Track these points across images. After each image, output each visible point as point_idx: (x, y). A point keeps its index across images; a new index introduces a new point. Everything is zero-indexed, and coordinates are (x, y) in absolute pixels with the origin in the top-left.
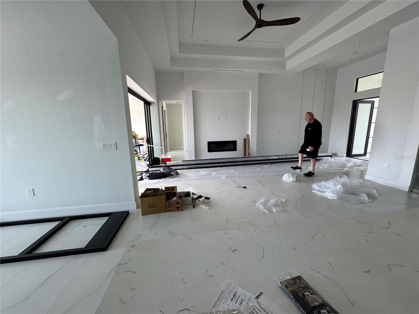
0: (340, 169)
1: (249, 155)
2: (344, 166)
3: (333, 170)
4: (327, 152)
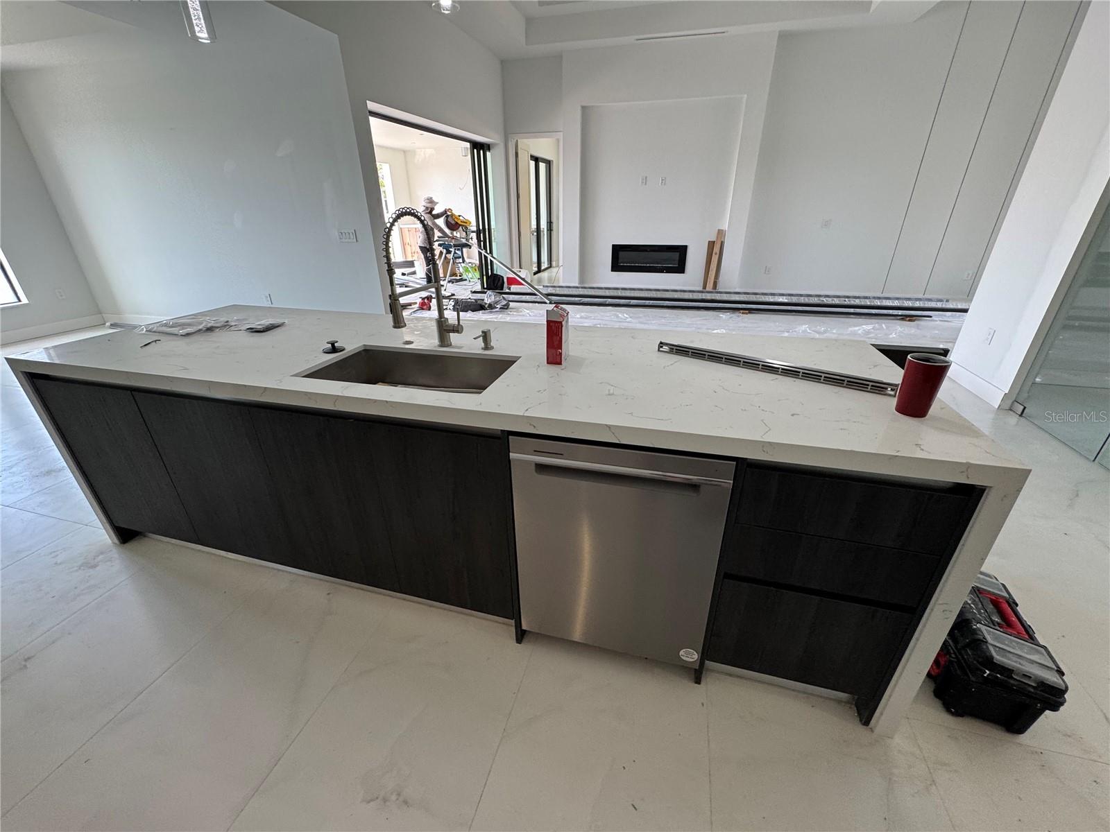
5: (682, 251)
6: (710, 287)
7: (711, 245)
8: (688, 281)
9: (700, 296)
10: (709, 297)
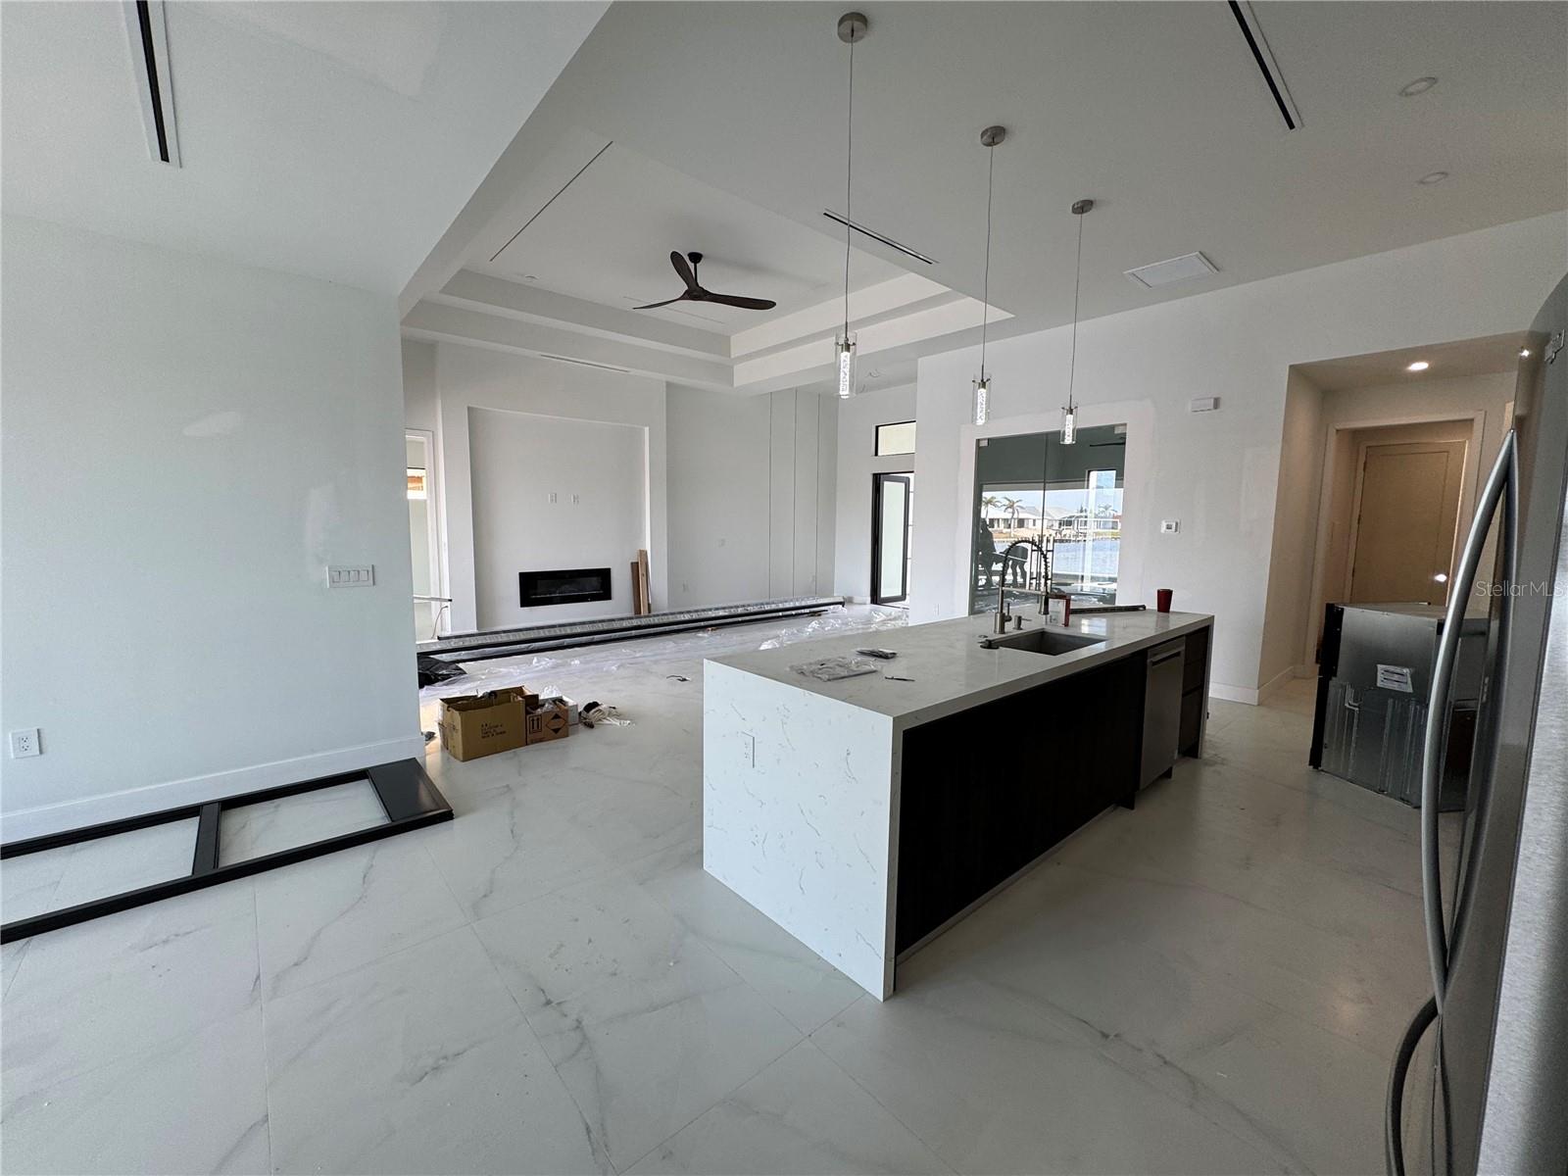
0: (863, 628)
1: (649, 612)
2: (869, 621)
3: (851, 630)
4: (830, 594)
5: (604, 575)
6: (644, 611)
7: (635, 567)
8: (615, 608)
9: (635, 623)
10: (644, 622)
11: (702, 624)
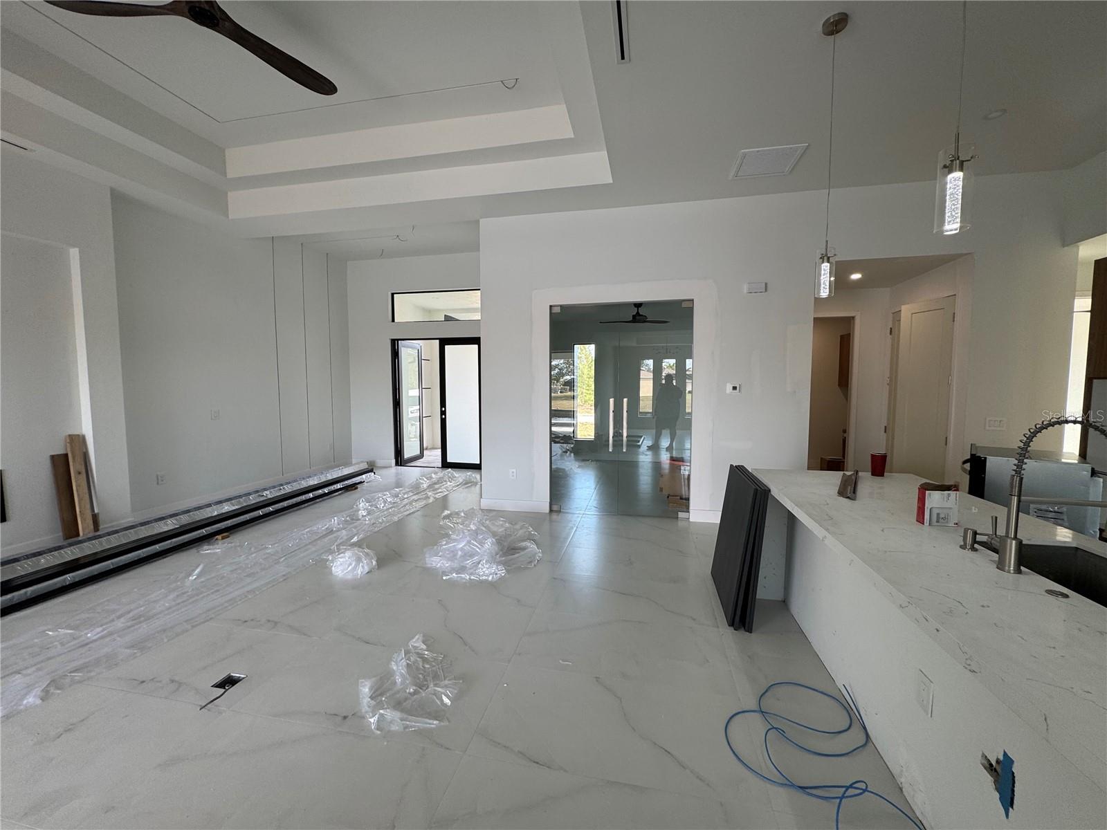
1: (96, 527)
6: (84, 527)
7: (60, 462)
9: (69, 554)
10: (88, 551)
11: (204, 531)
